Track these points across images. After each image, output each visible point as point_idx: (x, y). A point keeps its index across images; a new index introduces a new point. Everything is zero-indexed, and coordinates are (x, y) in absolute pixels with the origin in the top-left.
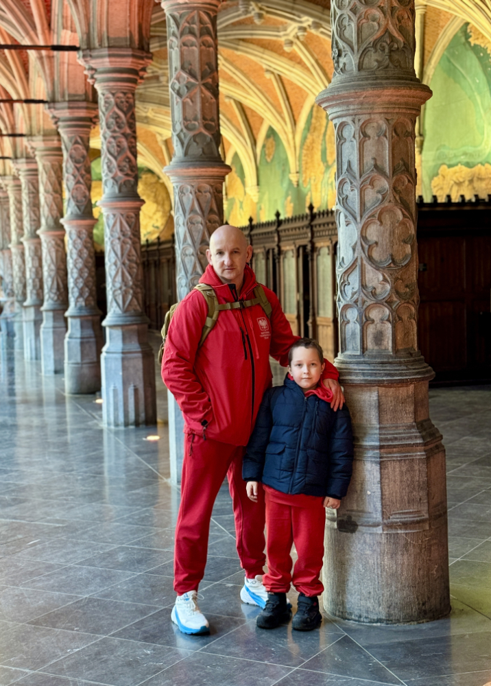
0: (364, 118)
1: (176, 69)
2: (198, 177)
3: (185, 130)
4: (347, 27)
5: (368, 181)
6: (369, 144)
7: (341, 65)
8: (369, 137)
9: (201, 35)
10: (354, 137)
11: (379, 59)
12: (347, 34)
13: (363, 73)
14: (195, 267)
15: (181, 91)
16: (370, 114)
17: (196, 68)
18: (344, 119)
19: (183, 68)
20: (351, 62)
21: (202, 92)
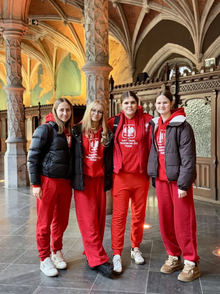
0: (97, 74)
1: (8, 56)
2: (16, 91)
3: (12, 76)
4: (92, 49)
5: (98, 92)
6: (98, 82)
7: (90, 59)
8: (98, 80)
9: (17, 47)
10: (94, 79)
11: (101, 58)
12: (91, 50)
13: (97, 62)
14: (15, 119)
15: (10, 63)
16: (99, 73)
17: (15, 56)
18: (91, 74)
19: (11, 56)
20: (93, 58)
21: (17, 64)
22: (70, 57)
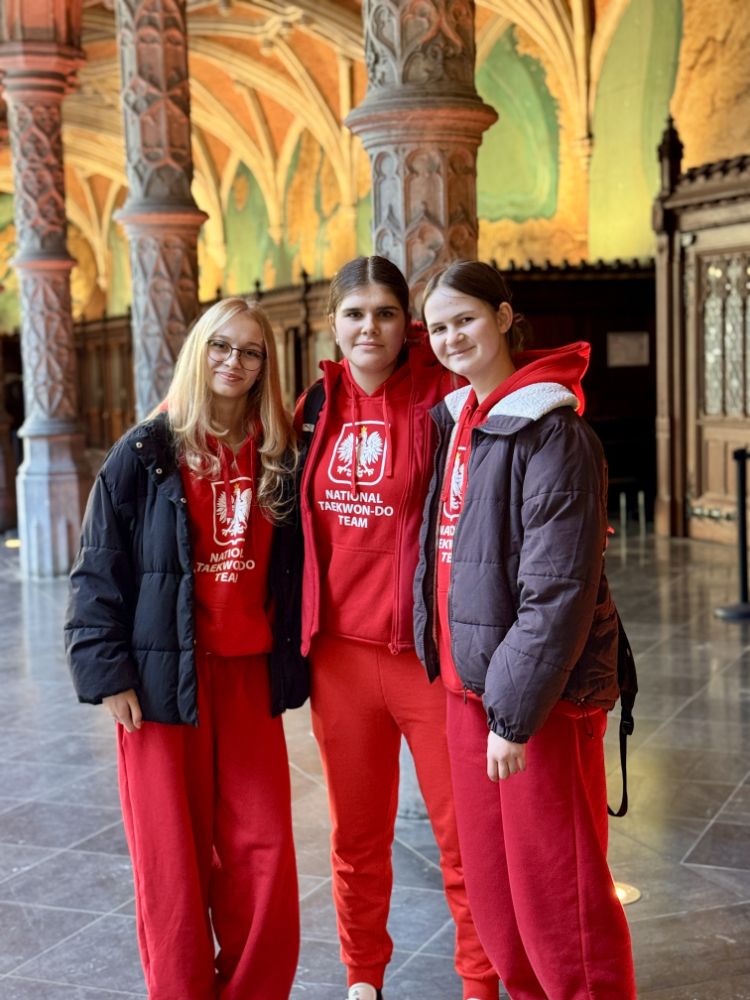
0: (411, 147)
1: (131, 74)
2: (165, 226)
3: (145, 161)
4: (387, 24)
5: (417, 233)
6: (418, 183)
7: (379, 75)
8: (417, 173)
9: (167, 27)
10: (397, 173)
11: (431, 68)
12: (386, 32)
13: (410, 87)
15: (139, 106)
16: (418, 142)
17: (160, 74)
18: (383, 149)
19: (141, 73)
20: (392, 71)
21: (167, 107)
22: (514, 42)
